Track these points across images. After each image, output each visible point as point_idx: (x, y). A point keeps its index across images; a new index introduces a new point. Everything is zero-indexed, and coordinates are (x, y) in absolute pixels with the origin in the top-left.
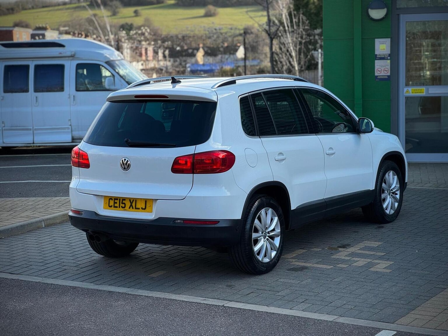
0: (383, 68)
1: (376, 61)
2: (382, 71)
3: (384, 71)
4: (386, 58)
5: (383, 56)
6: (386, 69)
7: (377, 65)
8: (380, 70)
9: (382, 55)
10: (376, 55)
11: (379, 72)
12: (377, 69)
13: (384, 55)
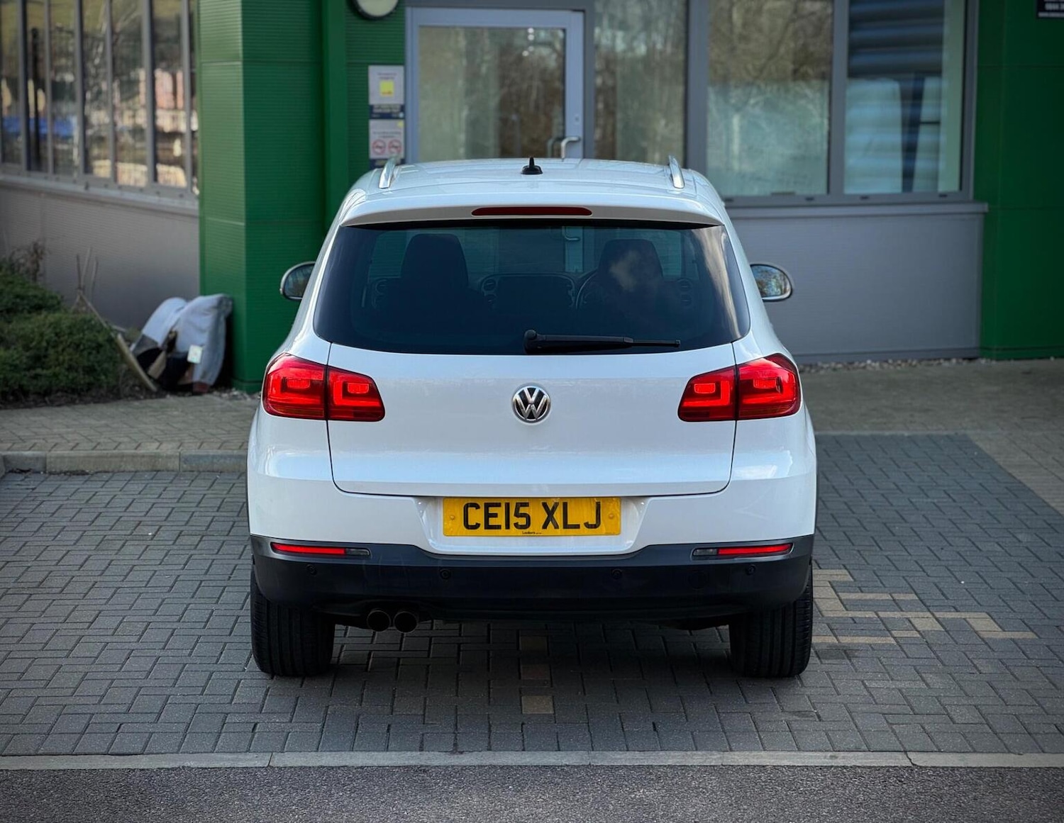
0: (387, 141)
1: (372, 123)
2: (385, 147)
3: (390, 147)
4: (394, 115)
5: (388, 111)
6: (396, 144)
7: (375, 133)
8: (380, 144)
9: (387, 108)
10: (372, 107)
11: (378, 150)
12: (375, 143)
13: (391, 108)
